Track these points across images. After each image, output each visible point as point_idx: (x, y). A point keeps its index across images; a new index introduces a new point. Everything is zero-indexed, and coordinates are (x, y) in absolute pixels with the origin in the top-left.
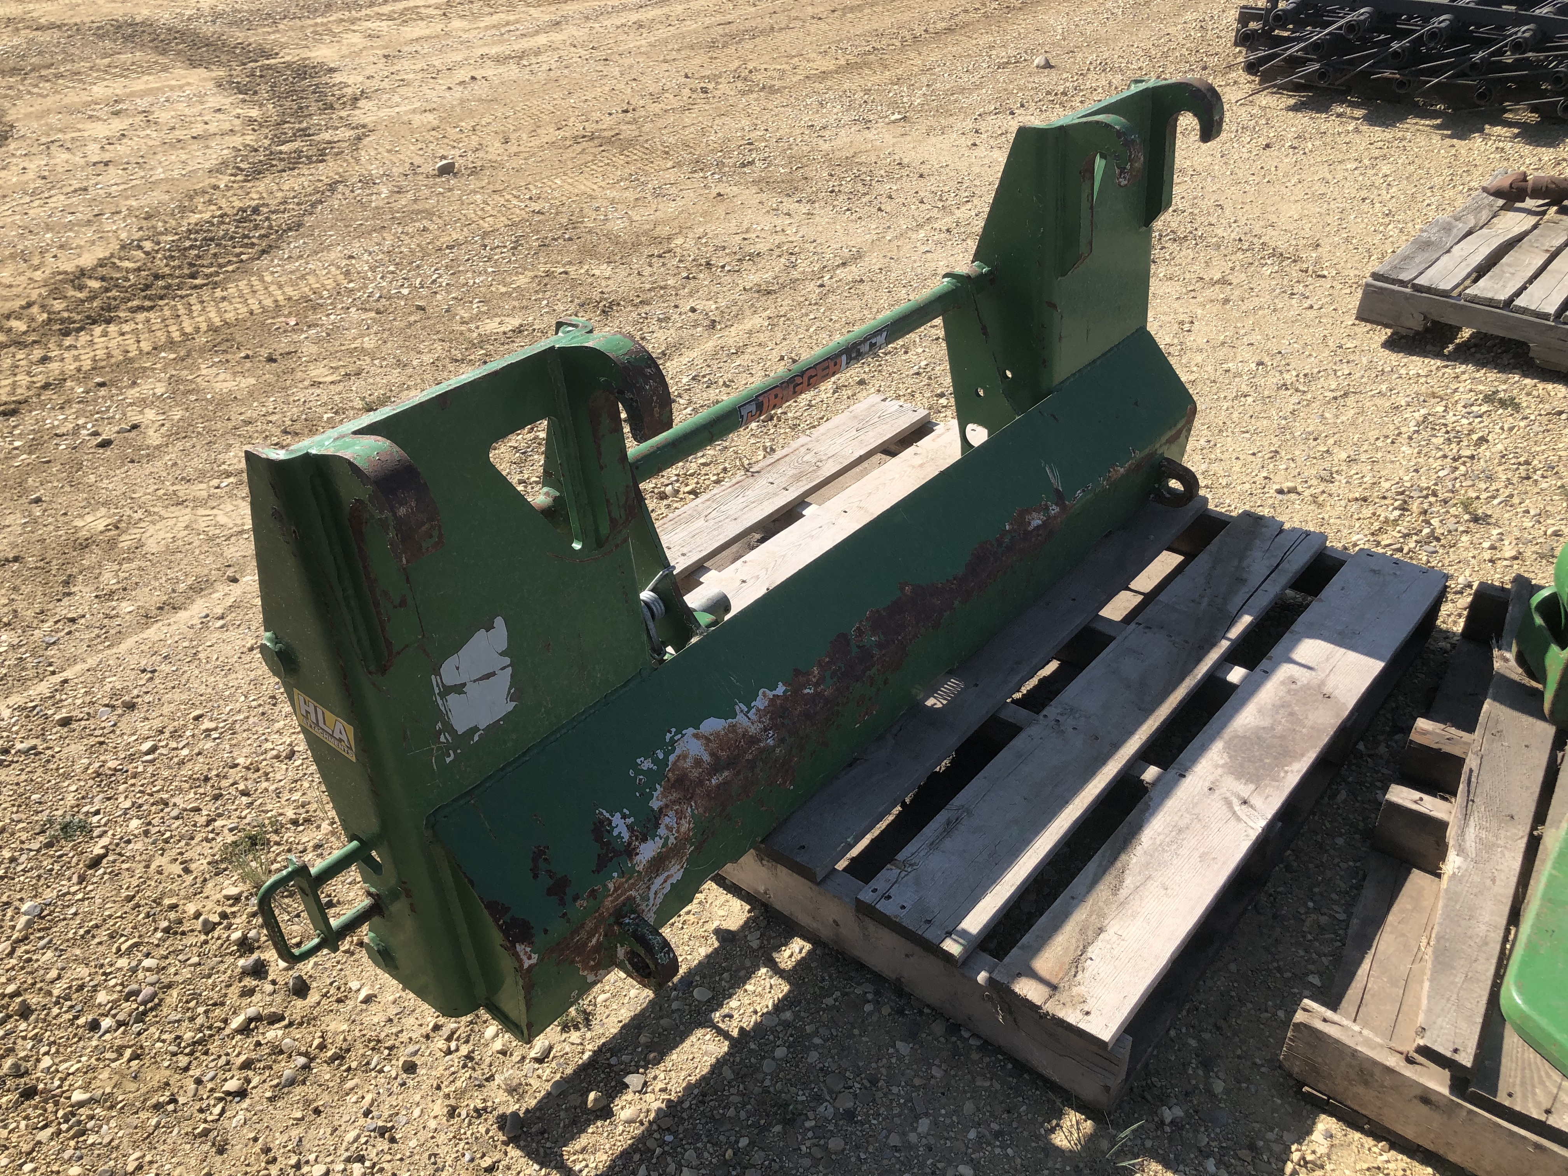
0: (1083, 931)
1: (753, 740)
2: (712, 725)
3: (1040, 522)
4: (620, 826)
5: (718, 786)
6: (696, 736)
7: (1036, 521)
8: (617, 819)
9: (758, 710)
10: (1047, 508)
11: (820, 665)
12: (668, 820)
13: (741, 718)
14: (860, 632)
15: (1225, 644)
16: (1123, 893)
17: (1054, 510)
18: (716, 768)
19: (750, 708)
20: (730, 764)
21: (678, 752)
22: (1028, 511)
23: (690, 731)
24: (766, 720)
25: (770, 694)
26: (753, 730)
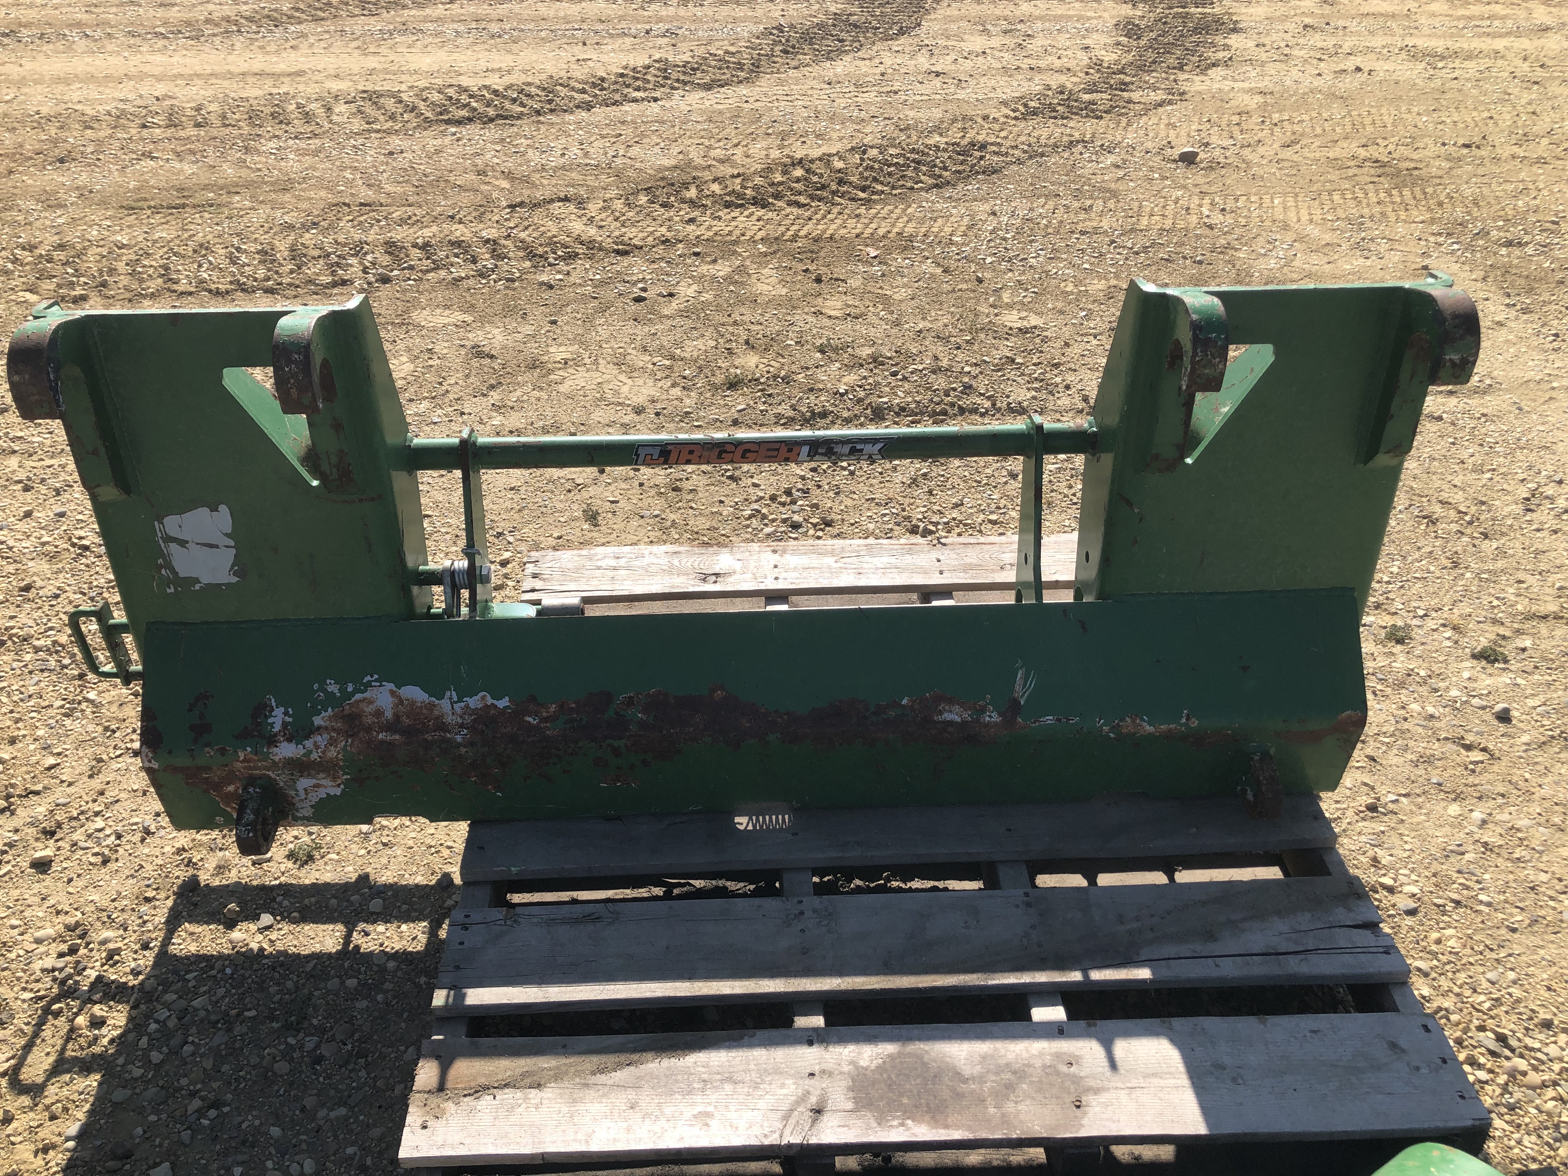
0: (524, 1075)
1: (442, 727)
2: (414, 693)
3: (959, 719)
4: (278, 718)
5: (382, 742)
6: (392, 693)
7: (954, 714)
8: (279, 712)
9: (467, 706)
10: (983, 710)
11: (561, 706)
12: (321, 740)
13: (445, 704)
14: (630, 702)
15: (1076, 976)
16: (602, 1078)
17: (992, 717)
18: (390, 727)
19: (460, 700)
20: (407, 732)
21: (367, 695)
22: (951, 701)
23: (392, 686)
24: (468, 719)
25: (490, 701)
26: (449, 719)
